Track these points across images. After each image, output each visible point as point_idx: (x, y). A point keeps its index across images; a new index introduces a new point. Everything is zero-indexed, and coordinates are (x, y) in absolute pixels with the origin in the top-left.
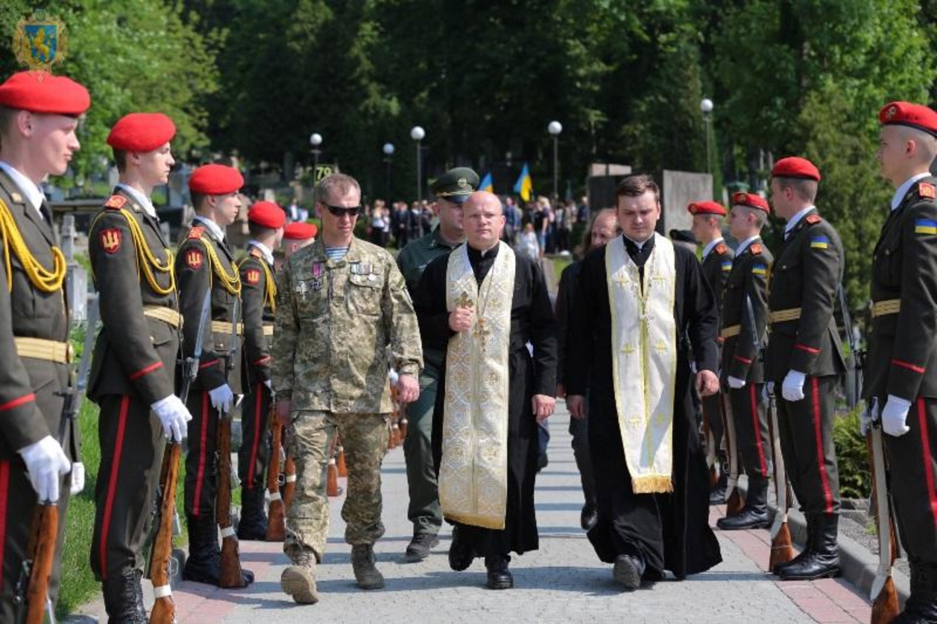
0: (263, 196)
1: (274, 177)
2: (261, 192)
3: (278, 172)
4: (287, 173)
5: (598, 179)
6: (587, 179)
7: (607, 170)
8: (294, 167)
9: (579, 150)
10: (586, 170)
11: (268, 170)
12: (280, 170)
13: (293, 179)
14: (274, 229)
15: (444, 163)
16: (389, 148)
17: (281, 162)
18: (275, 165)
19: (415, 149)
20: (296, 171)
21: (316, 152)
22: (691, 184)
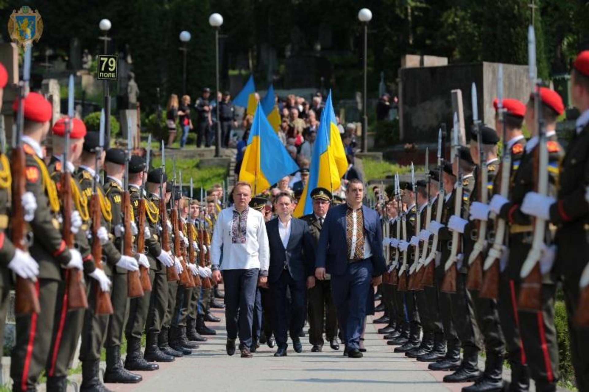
0: (47, 85)
1: (60, 66)
2: (44, 82)
3: (64, 60)
4: (74, 61)
5: (412, 70)
6: (400, 71)
7: (422, 62)
8: (81, 55)
9: (395, 39)
10: (398, 61)
11: (52, 58)
12: (67, 58)
13: (81, 68)
14: (42, 122)
15: (247, 53)
16: (185, 36)
17: (67, 48)
18: (59, 52)
19: (214, 36)
20: (85, 59)
21: (106, 38)
22: (513, 77)
